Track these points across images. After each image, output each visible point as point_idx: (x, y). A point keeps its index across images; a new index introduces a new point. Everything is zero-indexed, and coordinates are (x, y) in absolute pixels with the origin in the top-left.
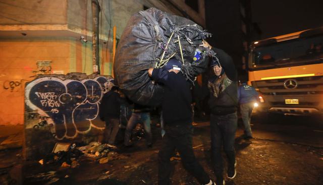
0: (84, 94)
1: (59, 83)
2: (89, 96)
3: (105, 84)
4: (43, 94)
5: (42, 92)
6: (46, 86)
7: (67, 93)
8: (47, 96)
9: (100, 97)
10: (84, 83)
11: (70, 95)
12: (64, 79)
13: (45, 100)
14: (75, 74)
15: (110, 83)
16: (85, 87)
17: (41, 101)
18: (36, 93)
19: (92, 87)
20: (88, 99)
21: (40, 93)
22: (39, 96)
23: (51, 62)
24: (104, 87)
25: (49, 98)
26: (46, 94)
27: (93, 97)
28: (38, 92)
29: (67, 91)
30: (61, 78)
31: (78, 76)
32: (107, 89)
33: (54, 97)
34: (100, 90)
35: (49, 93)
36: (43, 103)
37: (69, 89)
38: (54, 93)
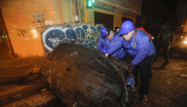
0: (76, 38)
1: (60, 31)
2: (79, 39)
3: (87, 30)
4: (53, 39)
5: (52, 38)
6: (54, 34)
7: (66, 38)
8: (56, 41)
9: (85, 39)
10: (75, 30)
11: (68, 39)
12: (63, 27)
13: (55, 44)
14: (69, 24)
15: (90, 29)
16: (76, 33)
17: (53, 44)
18: (49, 39)
19: (80, 32)
20: (79, 41)
21: (51, 39)
22: (51, 41)
23: (43, 14)
24: (87, 32)
25: (57, 42)
26: (54, 39)
27: (81, 40)
28: (50, 38)
29: (66, 37)
30: (61, 27)
31: (71, 25)
32: (89, 33)
33: (60, 41)
34: (85, 34)
35: (57, 39)
36: (54, 46)
37: (67, 35)
38: (59, 38)
